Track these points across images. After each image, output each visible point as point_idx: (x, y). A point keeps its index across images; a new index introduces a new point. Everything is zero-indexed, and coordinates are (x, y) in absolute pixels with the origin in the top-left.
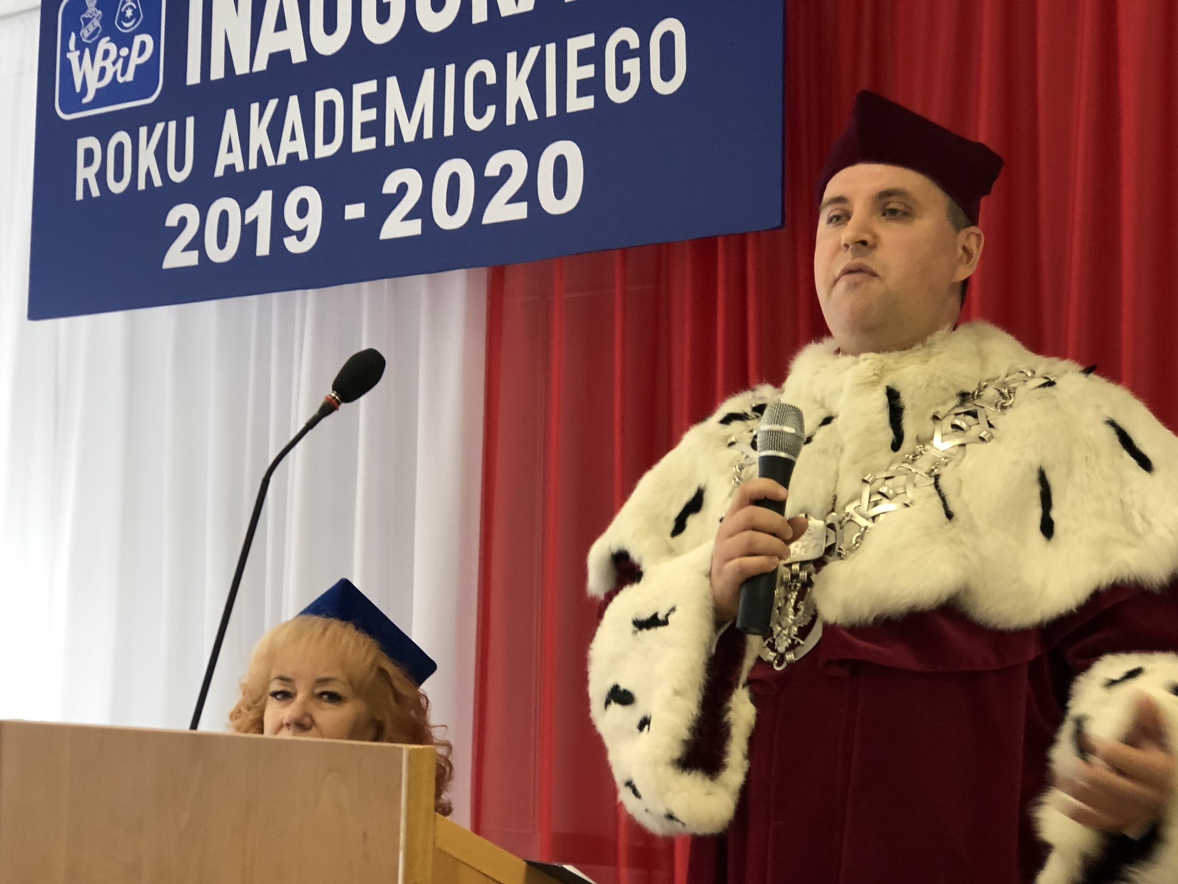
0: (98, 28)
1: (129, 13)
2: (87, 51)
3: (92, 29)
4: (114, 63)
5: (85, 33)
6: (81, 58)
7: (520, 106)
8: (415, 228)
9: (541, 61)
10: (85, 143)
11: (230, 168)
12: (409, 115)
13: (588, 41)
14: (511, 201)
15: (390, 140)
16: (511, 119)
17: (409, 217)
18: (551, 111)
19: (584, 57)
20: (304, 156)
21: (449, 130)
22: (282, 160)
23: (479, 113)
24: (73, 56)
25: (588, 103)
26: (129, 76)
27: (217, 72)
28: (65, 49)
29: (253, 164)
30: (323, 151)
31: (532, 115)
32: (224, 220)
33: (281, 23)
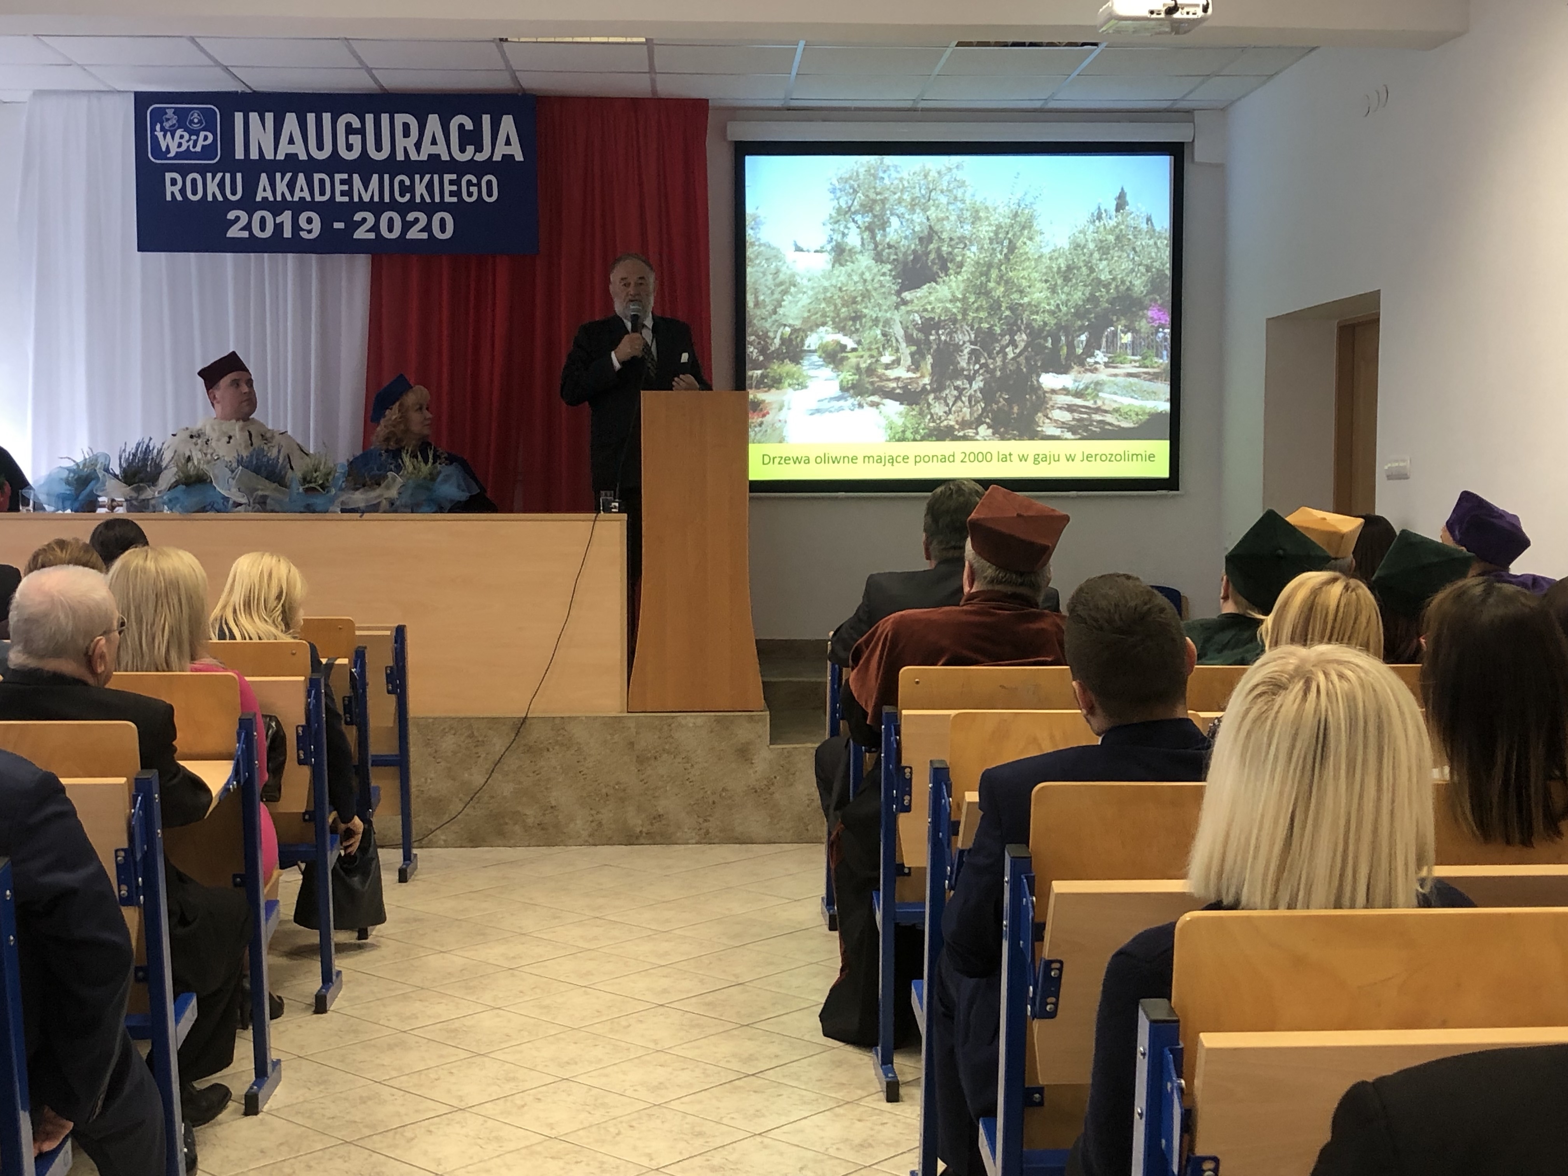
0: (175, 124)
1: (196, 121)
2: (169, 134)
3: (171, 124)
4: (188, 141)
5: (167, 125)
6: (165, 136)
7: (422, 196)
8: (372, 236)
9: (431, 180)
10: (168, 176)
11: (265, 199)
12: (366, 191)
13: (454, 177)
14: (420, 231)
15: (356, 199)
16: (418, 200)
17: (368, 231)
18: (437, 199)
19: (451, 182)
20: (308, 199)
21: (387, 199)
22: (296, 199)
23: (402, 195)
24: (160, 135)
25: (455, 199)
26: (198, 149)
27: (254, 155)
28: (153, 130)
29: (279, 198)
30: (318, 198)
31: (428, 200)
32: (263, 220)
33: (291, 141)
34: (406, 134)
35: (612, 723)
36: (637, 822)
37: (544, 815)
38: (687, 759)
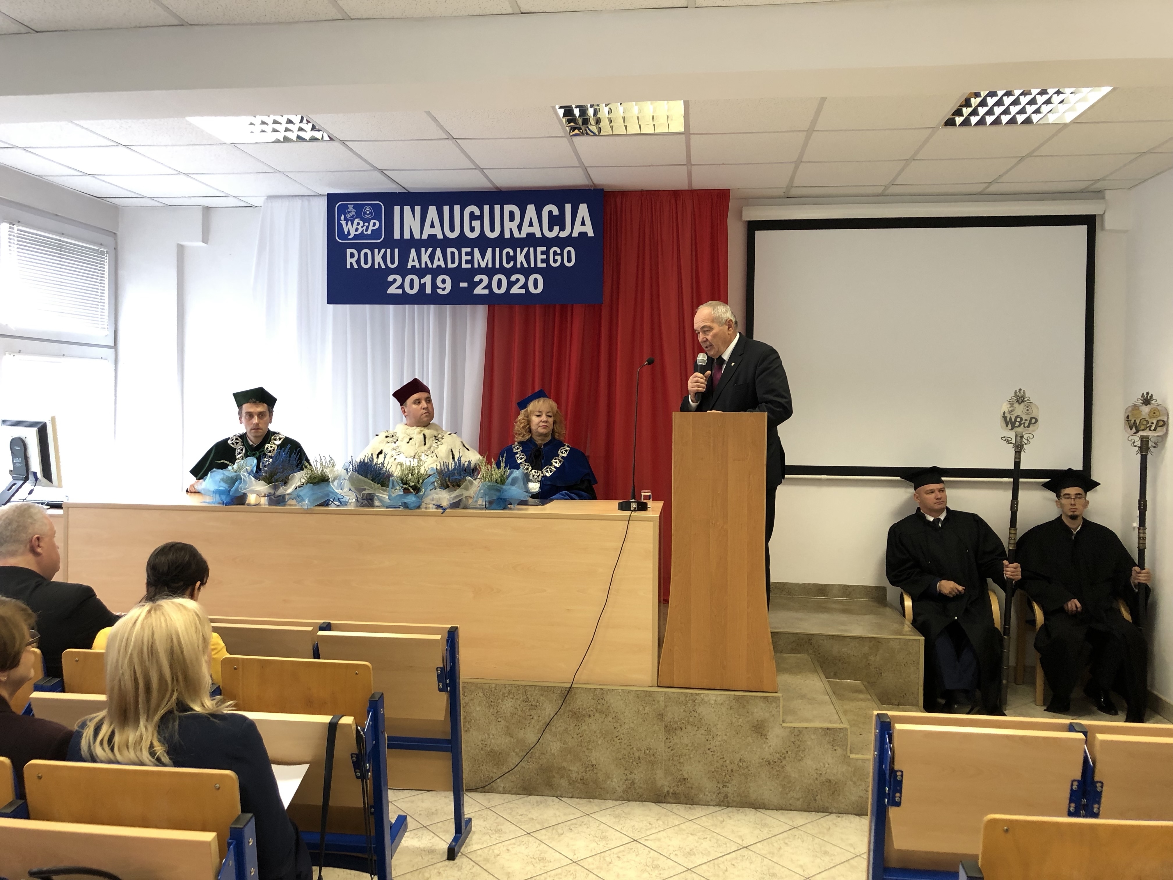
0: (354, 215)
1: (368, 212)
2: (349, 222)
3: (351, 215)
4: (362, 227)
5: (348, 216)
6: (347, 224)
7: (522, 263)
8: (486, 292)
9: (528, 252)
10: (349, 251)
11: (414, 267)
12: (483, 260)
13: (544, 249)
14: (520, 288)
15: (476, 266)
16: (519, 266)
17: (484, 288)
18: (532, 265)
19: (543, 253)
20: (443, 266)
21: (497, 266)
22: (435, 266)
23: (508, 263)
24: (343, 223)
25: (544, 265)
26: (369, 232)
27: (407, 236)
28: (339, 219)
29: (423, 266)
30: (450, 266)
31: (526, 266)
32: (412, 281)
33: (432, 226)
34: (512, 219)
35: (645, 697)
36: (664, 782)
37: (586, 772)
38: (709, 731)
